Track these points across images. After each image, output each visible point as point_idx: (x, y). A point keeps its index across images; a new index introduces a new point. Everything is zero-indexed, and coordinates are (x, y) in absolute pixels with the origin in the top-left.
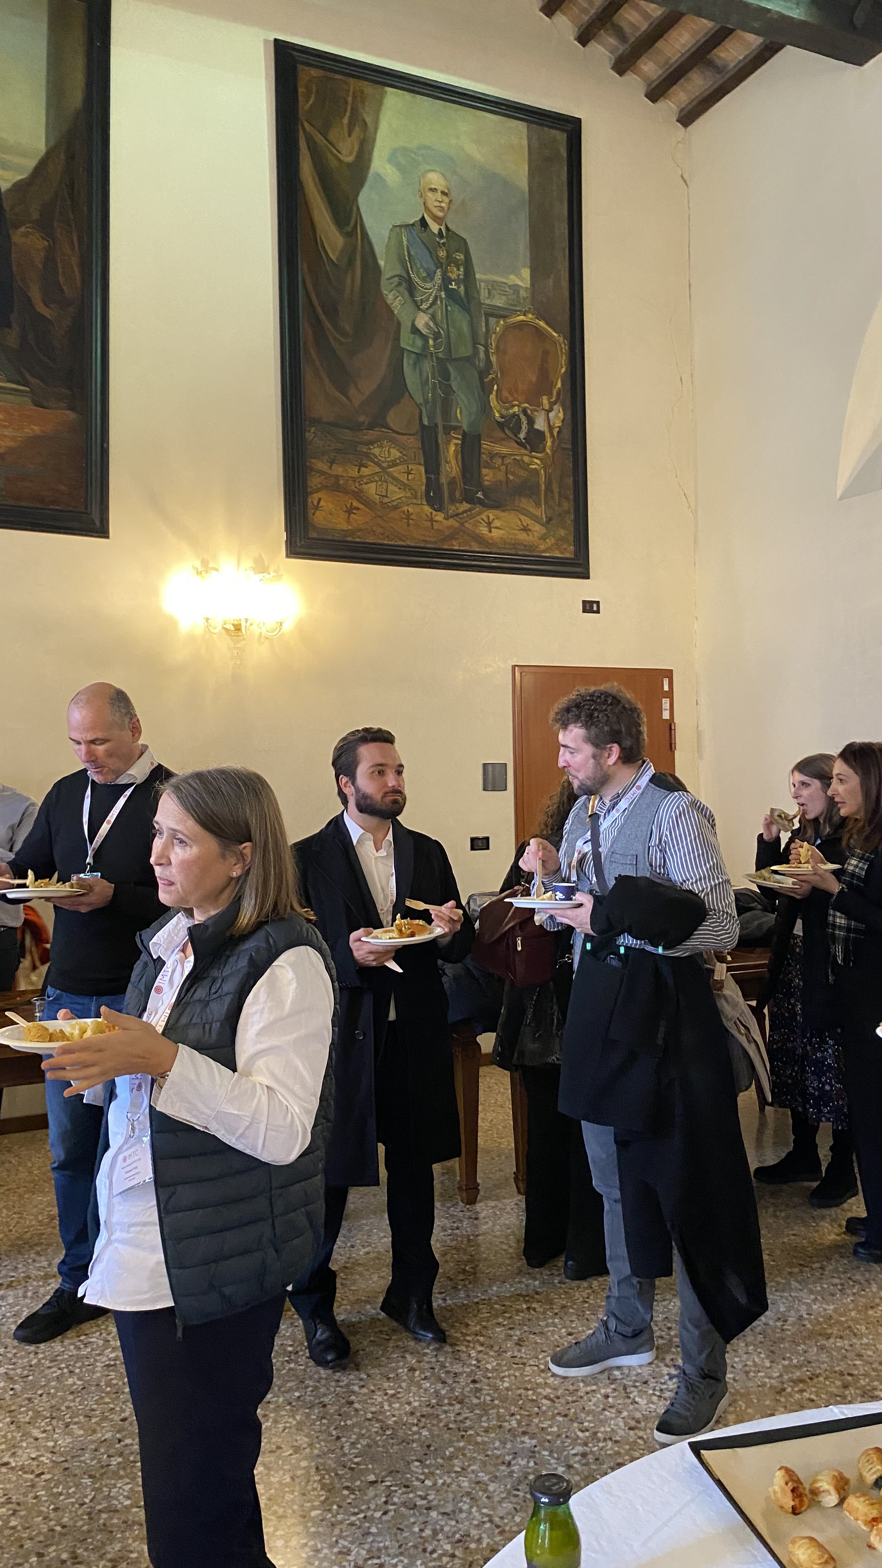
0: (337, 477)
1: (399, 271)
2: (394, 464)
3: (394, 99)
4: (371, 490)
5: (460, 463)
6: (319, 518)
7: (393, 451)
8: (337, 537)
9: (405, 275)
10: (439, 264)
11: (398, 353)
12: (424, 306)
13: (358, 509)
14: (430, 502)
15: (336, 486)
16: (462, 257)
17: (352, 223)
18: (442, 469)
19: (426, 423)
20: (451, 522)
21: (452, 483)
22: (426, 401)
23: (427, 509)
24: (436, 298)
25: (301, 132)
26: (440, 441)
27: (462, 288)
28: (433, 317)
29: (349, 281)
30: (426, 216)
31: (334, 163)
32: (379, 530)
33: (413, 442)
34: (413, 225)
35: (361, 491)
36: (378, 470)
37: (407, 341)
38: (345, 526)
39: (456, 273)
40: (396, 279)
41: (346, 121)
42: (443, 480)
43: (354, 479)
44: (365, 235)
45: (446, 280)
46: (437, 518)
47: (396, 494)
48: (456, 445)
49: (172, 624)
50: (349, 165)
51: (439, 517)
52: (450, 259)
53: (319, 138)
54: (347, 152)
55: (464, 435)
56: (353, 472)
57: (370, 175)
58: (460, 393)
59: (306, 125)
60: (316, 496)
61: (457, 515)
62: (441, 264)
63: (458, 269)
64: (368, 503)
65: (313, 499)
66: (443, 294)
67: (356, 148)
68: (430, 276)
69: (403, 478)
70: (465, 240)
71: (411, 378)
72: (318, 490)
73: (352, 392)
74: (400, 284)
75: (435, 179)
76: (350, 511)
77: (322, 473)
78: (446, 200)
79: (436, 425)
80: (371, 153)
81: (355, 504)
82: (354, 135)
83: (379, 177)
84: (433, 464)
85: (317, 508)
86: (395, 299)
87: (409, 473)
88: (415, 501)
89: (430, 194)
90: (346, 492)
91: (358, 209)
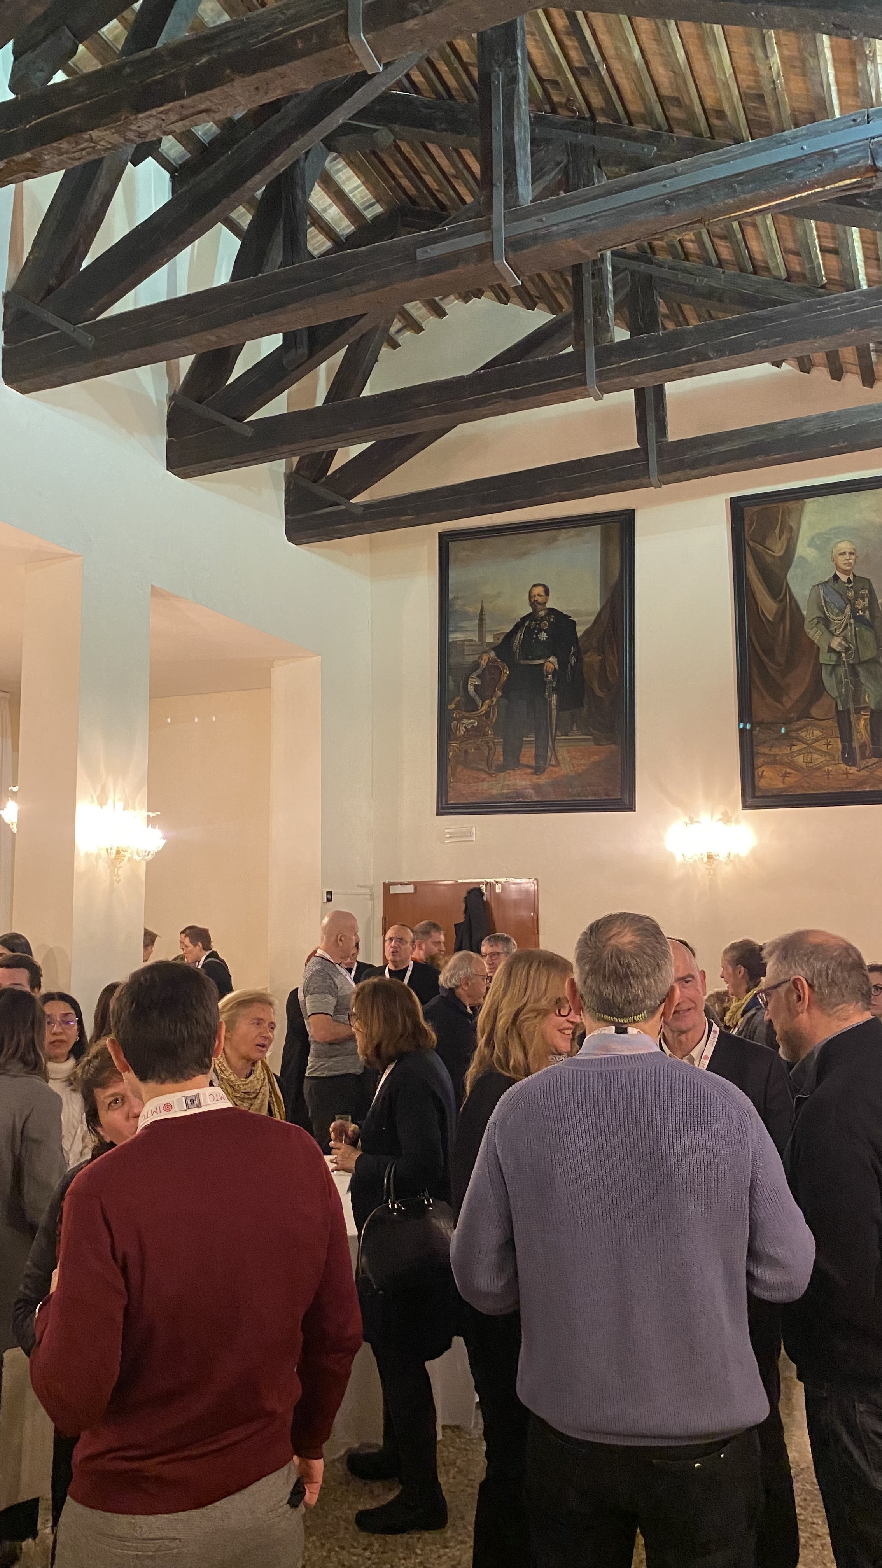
0: (775, 756)
1: (818, 614)
2: (817, 740)
3: (811, 505)
4: (800, 759)
5: (869, 731)
6: (763, 783)
7: (816, 732)
8: (775, 793)
9: (822, 616)
10: (849, 601)
11: (818, 667)
12: (838, 632)
13: (790, 773)
14: (845, 761)
15: (774, 761)
16: (867, 592)
17: (783, 592)
18: (855, 738)
19: (840, 708)
20: (863, 773)
21: (863, 746)
22: (841, 695)
23: (843, 766)
24: (847, 625)
25: (747, 547)
26: (852, 719)
27: (867, 612)
28: (845, 638)
29: (781, 628)
30: (838, 573)
31: (769, 560)
32: (805, 785)
33: (833, 724)
34: (828, 581)
35: (792, 761)
36: (804, 746)
37: (825, 658)
38: (781, 786)
39: (861, 604)
40: (816, 620)
41: (777, 531)
42: (856, 744)
43: (787, 755)
44: (792, 598)
45: (854, 611)
46: (851, 771)
47: (818, 759)
48: (865, 720)
49: (672, 857)
50: (780, 557)
51: (853, 770)
52: (857, 596)
53: (760, 548)
54: (778, 550)
55: (873, 712)
56: (787, 750)
57: (795, 559)
58: (868, 684)
59: (751, 543)
60: (761, 769)
61: (867, 767)
62: (850, 601)
63: (864, 601)
64: (797, 768)
65: (759, 772)
66: (852, 621)
67: (785, 546)
68: (842, 611)
69: (824, 748)
70: (869, 580)
71: (829, 682)
72: (762, 766)
73: (785, 699)
74: (818, 623)
75: (845, 546)
76: (784, 776)
77: (764, 754)
78: (853, 557)
79: (849, 710)
80: (795, 545)
81: (789, 770)
82: (784, 537)
83: (802, 558)
84: (846, 735)
85: (761, 777)
86: (815, 634)
87: (828, 744)
88: (833, 762)
89: (840, 558)
90: (782, 764)
91: (787, 584)
